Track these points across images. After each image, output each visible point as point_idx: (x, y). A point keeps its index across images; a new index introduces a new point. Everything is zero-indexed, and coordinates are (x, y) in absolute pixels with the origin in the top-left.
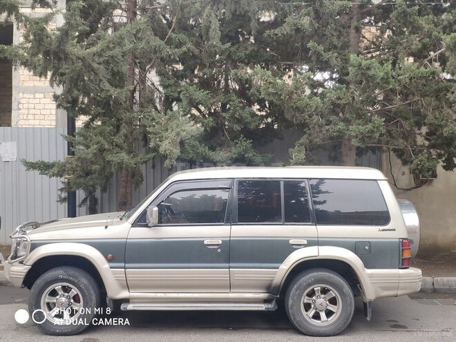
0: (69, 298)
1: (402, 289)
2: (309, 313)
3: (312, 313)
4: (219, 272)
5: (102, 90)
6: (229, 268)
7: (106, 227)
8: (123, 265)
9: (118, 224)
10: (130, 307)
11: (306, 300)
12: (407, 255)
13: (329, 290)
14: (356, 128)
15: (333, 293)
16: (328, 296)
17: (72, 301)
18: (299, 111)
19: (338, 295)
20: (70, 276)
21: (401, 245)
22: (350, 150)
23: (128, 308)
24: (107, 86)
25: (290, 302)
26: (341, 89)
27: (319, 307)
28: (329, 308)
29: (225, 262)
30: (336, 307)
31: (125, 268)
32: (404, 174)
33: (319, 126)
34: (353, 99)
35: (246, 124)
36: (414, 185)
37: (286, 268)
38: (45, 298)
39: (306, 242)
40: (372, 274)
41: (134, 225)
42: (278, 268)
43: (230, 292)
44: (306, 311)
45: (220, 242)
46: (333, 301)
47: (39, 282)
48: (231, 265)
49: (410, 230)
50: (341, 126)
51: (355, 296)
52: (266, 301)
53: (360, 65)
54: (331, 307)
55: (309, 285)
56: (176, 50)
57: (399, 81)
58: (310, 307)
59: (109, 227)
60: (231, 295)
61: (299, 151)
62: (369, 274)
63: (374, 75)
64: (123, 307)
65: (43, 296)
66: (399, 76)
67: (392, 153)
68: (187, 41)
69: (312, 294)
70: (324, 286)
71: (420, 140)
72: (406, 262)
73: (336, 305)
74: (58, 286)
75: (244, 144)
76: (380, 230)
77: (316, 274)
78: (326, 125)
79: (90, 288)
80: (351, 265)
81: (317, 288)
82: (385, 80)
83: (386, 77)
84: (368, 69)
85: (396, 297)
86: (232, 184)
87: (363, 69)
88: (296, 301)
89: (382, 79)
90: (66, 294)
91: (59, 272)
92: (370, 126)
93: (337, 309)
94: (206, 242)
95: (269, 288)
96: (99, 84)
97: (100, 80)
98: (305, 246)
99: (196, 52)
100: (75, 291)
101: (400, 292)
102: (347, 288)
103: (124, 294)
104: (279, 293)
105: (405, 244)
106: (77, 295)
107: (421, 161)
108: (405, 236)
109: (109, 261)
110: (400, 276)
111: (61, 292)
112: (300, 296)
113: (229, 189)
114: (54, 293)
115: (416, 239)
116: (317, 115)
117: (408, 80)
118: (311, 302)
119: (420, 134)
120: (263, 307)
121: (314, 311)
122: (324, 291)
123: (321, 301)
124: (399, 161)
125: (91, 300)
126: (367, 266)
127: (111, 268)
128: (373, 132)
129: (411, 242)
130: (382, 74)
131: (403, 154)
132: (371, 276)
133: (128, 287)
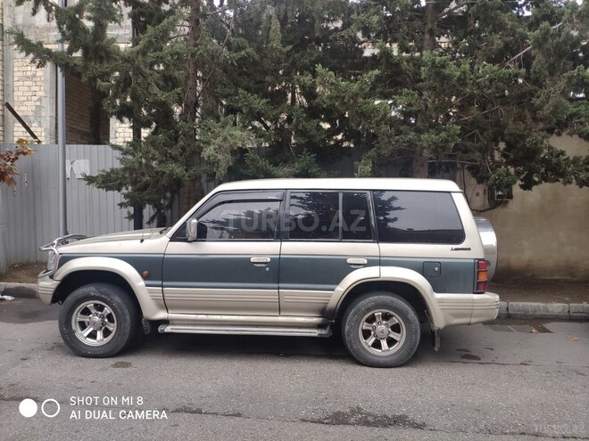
0: (102, 317)
1: (477, 316)
2: (367, 341)
3: (371, 340)
4: (266, 293)
5: (150, 94)
6: (279, 288)
7: (142, 241)
8: (160, 283)
9: (157, 237)
10: (168, 329)
11: (365, 326)
12: (483, 278)
13: (392, 316)
14: (428, 138)
15: (396, 319)
16: (391, 323)
17: (106, 320)
18: (365, 116)
19: (401, 321)
20: (101, 293)
21: (476, 267)
22: (423, 166)
23: (166, 331)
24: (155, 90)
25: (347, 328)
26: (413, 95)
27: (380, 335)
28: (391, 336)
29: (274, 282)
30: (399, 335)
31: (162, 286)
32: (478, 194)
33: (387, 136)
34: (427, 106)
35: (311, 138)
36: (488, 206)
37: (343, 290)
38: (77, 317)
39: (366, 262)
40: (442, 299)
41: (173, 239)
42: (333, 290)
43: (280, 315)
44: (366, 338)
45: (269, 260)
46: (396, 328)
47: (70, 298)
48: (280, 285)
49: (487, 250)
50: (412, 135)
51: (421, 322)
52: (319, 326)
53: (434, 63)
54: (394, 335)
55: (369, 310)
56: (235, 55)
57: (478, 84)
58: (370, 334)
59: (145, 241)
60: (281, 319)
61: (365, 165)
62: (438, 299)
63: (449, 75)
64: (160, 328)
65: (75, 314)
66: (477, 78)
67: (466, 172)
68: (247, 45)
69: (371, 320)
70: (386, 311)
71: (497, 156)
72: (481, 286)
73: (399, 332)
74: (90, 304)
75: (308, 158)
76: (452, 249)
77: (376, 297)
78: (396, 135)
79: (124, 307)
80: (419, 289)
81: (378, 313)
82: (462, 81)
83: (463, 77)
84: (443, 66)
85: (469, 324)
86: (284, 195)
87: (437, 67)
88: (354, 327)
89: (459, 79)
90: (100, 313)
91: (90, 289)
92: (443, 134)
93: (400, 338)
94: (252, 260)
95: (324, 312)
96: (147, 88)
97: (149, 84)
98: (365, 266)
99: (257, 57)
100: (108, 310)
101: (473, 320)
102: (412, 315)
103: (162, 315)
104: (334, 319)
105: (480, 265)
106: (111, 313)
107: (499, 175)
108: (481, 256)
109: (145, 278)
110: (473, 301)
111: (93, 311)
112: (358, 322)
113: (281, 201)
114: (86, 312)
115: (493, 259)
116: (386, 123)
117: (487, 83)
118: (371, 328)
119: (498, 149)
120: (315, 333)
121: (374, 339)
122: (386, 317)
123: (382, 328)
124: (474, 181)
125: (125, 320)
126: (437, 289)
127: (147, 286)
128: (447, 141)
129: (488, 263)
130: (458, 74)
131: (478, 173)
132: (440, 301)
133: (166, 308)
